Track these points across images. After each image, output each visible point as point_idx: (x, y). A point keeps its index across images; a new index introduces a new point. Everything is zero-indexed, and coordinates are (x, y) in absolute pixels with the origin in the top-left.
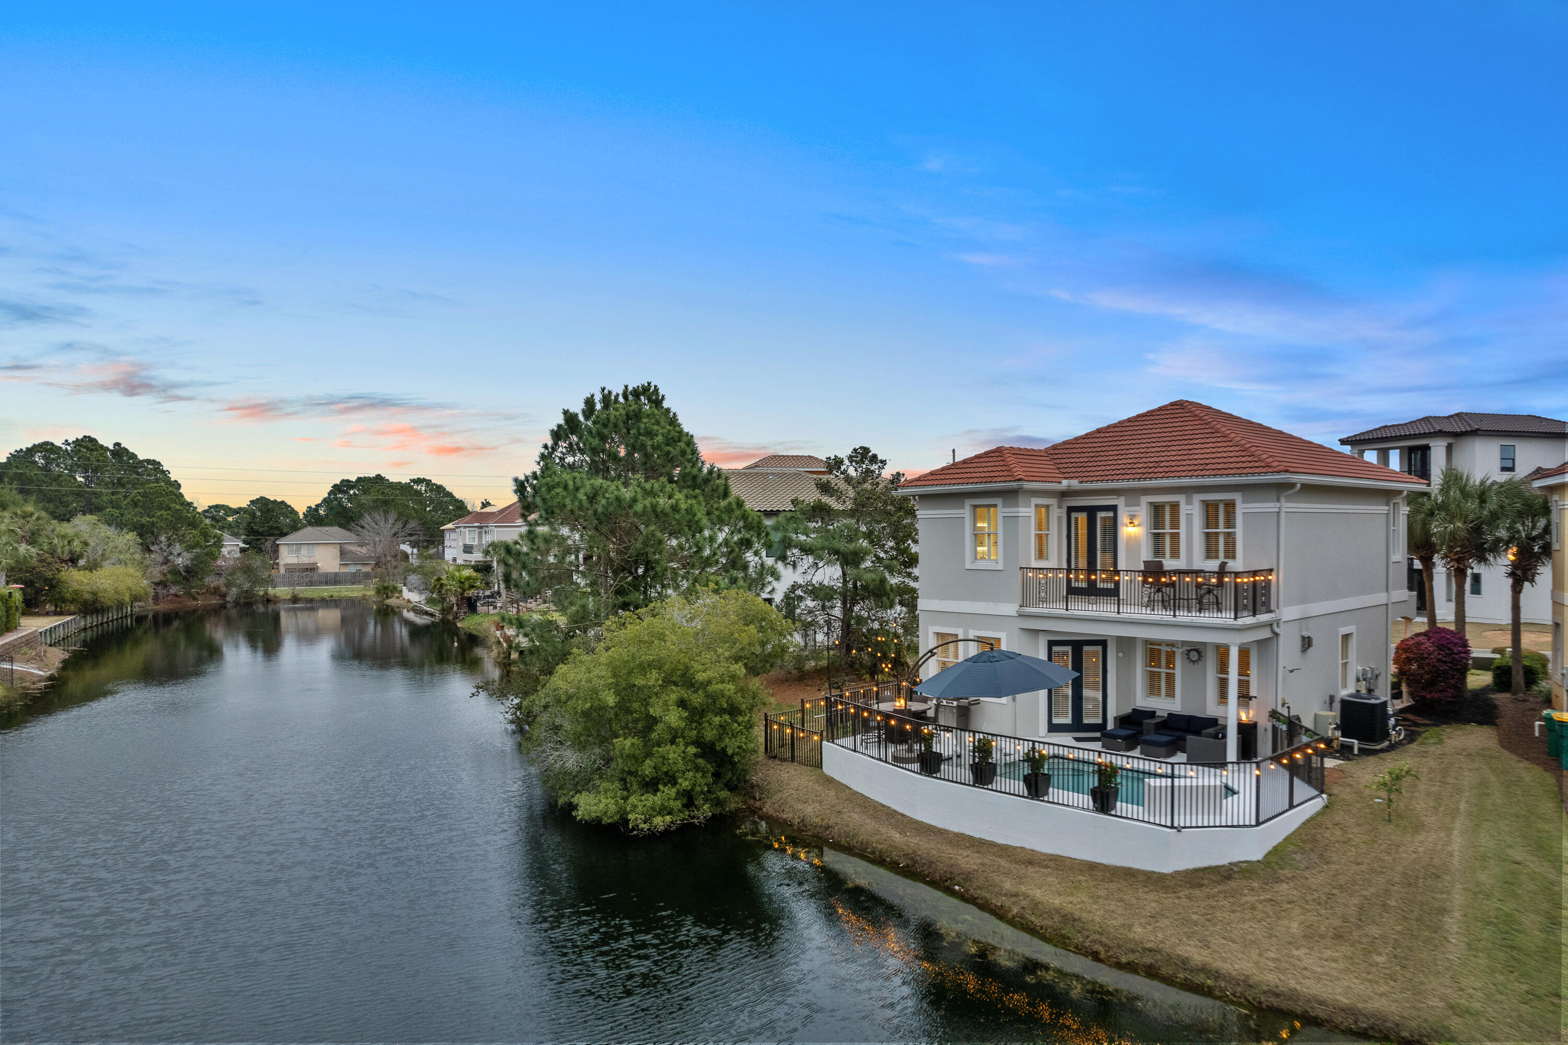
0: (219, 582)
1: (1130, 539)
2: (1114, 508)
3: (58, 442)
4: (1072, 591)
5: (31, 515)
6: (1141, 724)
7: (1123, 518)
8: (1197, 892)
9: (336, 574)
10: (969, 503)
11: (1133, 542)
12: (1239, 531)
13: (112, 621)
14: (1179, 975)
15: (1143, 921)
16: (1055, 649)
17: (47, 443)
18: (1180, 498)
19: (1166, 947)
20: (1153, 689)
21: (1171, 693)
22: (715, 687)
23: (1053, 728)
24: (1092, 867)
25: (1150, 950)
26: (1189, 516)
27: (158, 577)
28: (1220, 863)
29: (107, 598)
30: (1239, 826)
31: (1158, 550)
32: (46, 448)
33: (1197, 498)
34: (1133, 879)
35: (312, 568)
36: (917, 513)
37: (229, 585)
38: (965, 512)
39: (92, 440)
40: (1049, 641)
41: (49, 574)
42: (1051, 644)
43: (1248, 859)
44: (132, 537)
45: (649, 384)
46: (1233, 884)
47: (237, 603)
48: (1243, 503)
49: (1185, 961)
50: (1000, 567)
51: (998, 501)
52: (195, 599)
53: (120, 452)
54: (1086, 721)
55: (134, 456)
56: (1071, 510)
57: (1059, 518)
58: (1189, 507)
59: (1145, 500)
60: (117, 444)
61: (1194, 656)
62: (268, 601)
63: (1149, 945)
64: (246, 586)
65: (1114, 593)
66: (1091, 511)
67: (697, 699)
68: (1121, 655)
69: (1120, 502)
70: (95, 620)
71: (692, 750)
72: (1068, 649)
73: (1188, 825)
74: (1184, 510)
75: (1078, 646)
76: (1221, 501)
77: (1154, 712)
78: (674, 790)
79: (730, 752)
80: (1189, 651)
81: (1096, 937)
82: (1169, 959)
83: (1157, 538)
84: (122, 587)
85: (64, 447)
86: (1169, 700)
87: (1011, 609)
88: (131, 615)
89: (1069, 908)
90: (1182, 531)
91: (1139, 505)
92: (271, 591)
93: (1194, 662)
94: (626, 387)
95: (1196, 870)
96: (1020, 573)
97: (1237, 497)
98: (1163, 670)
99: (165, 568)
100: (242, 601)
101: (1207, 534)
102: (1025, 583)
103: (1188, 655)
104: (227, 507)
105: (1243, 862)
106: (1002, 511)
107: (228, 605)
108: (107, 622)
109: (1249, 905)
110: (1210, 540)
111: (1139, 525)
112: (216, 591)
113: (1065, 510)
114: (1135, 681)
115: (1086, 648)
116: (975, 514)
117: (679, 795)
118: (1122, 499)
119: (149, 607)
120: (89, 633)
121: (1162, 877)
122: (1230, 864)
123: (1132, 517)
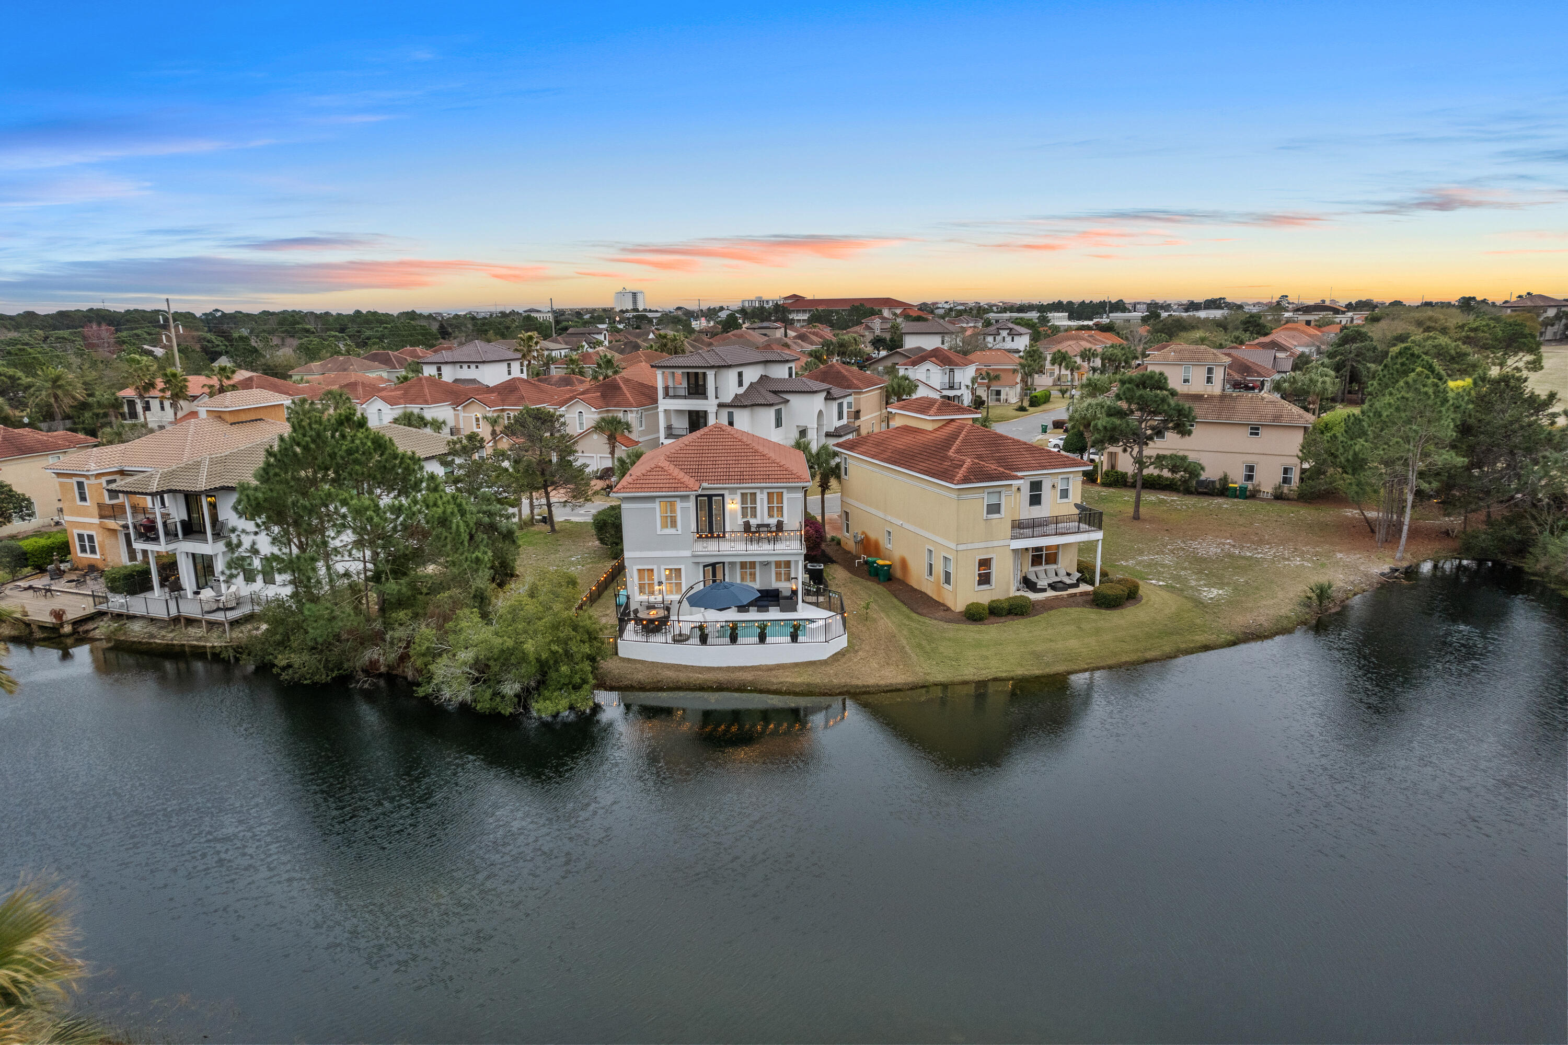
1: (731, 511)
2: (723, 495)
7: (728, 500)
10: (658, 500)
11: (733, 513)
12: (785, 506)
18: (757, 492)
24: (796, 665)
26: (762, 499)
31: (746, 515)
33: (765, 492)
38: (656, 505)
48: (787, 494)
50: (679, 533)
51: (677, 499)
58: (762, 495)
59: (739, 492)
65: (723, 536)
66: (710, 497)
73: (829, 639)
74: (759, 496)
76: (776, 492)
83: (745, 509)
87: (687, 553)
90: (757, 506)
91: (736, 494)
96: (692, 535)
97: (785, 491)
98: (749, 570)
101: (769, 507)
106: (679, 504)
111: (736, 505)
116: (660, 506)
118: (727, 491)
123: (733, 500)
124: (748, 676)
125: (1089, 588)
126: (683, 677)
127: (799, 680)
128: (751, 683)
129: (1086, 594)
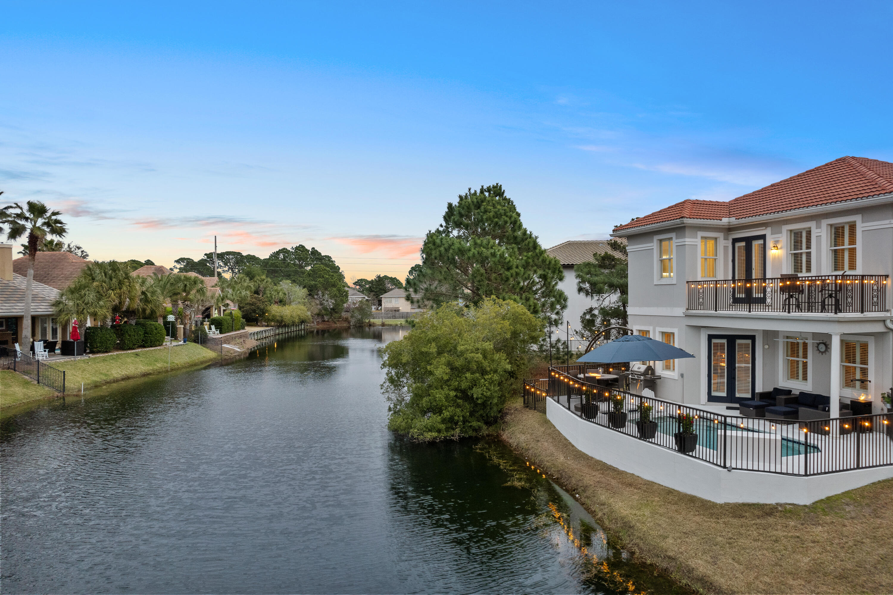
0: (348, 315)
1: (774, 259)
2: (763, 237)
3: (289, 248)
4: (736, 301)
5: (263, 280)
6: (775, 399)
7: (770, 243)
8: (735, 521)
9: (407, 313)
10: (656, 238)
11: (777, 261)
12: (859, 246)
13: (293, 331)
14: (683, 581)
15: (678, 535)
16: (714, 341)
17: (284, 249)
18: (812, 225)
19: (682, 558)
20: (793, 374)
21: (805, 378)
22: (469, 355)
23: (711, 399)
24: (670, 492)
25: (669, 557)
26: (819, 238)
27: (316, 311)
28: (768, 502)
29: (287, 320)
30: (787, 474)
31: (797, 267)
32: (284, 251)
33: (825, 223)
34: (692, 505)
35: (396, 310)
36: (627, 248)
37: (352, 317)
38: (654, 245)
39: (303, 247)
40: (709, 335)
41: (262, 307)
42: (710, 337)
43: (795, 503)
44: (305, 291)
45: (497, 184)
46: (771, 520)
47: (355, 326)
48: (863, 222)
49: (690, 571)
50: (674, 282)
51: (673, 235)
52: (335, 323)
53: (315, 252)
54: (737, 395)
55: (320, 254)
56: (735, 241)
57: (726, 248)
58: (819, 230)
59: (786, 228)
60: (313, 248)
61: (822, 348)
62: (370, 325)
63: (671, 554)
64: (360, 317)
65: (762, 301)
66: (749, 241)
67: (459, 363)
68: (766, 347)
69: (767, 232)
70: (284, 330)
71: (453, 394)
72: (724, 341)
73: (739, 466)
74: (815, 233)
75: (732, 339)
76: (846, 223)
77: (790, 391)
78: (440, 417)
79: (475, 396)
80: (818, 344)
81: (638, 541)
82: (679, 568)
83: (797, 258)
84: (295, 314)
85: (291, 250)
86: (804, 383)
87: (680, 311)
88: (304, 329)
89: (630, 518)
90: (813, 250)
91: (781, 233)
92: (372, 320)
93: (822, 353)
94: (482, 187)
95: (744, 505)
96: (687, 285)
97: (857, 219)
98: (801, 359)
99: (319, 307)
100: (358, 325)
101: (835, 251)
102: (691, 293)
103: (818, 347)
104: (366, 280)
105: (790, 504)
106: (675, 242)
107: (352, 327)
108: (291, 332)
109: (774, 538)
110: (837, 255)
111: (781, 248)
112: (346, 320)
113: (730, 241)
114: (778, 367)
115: (738, 341)
116: (661, 246)
117: (443, 421)
118: (769, 229)
119: (314, 326)
120: (281, 336)
121: (714, 505)
122: (777, 504)
123: (777, 242)
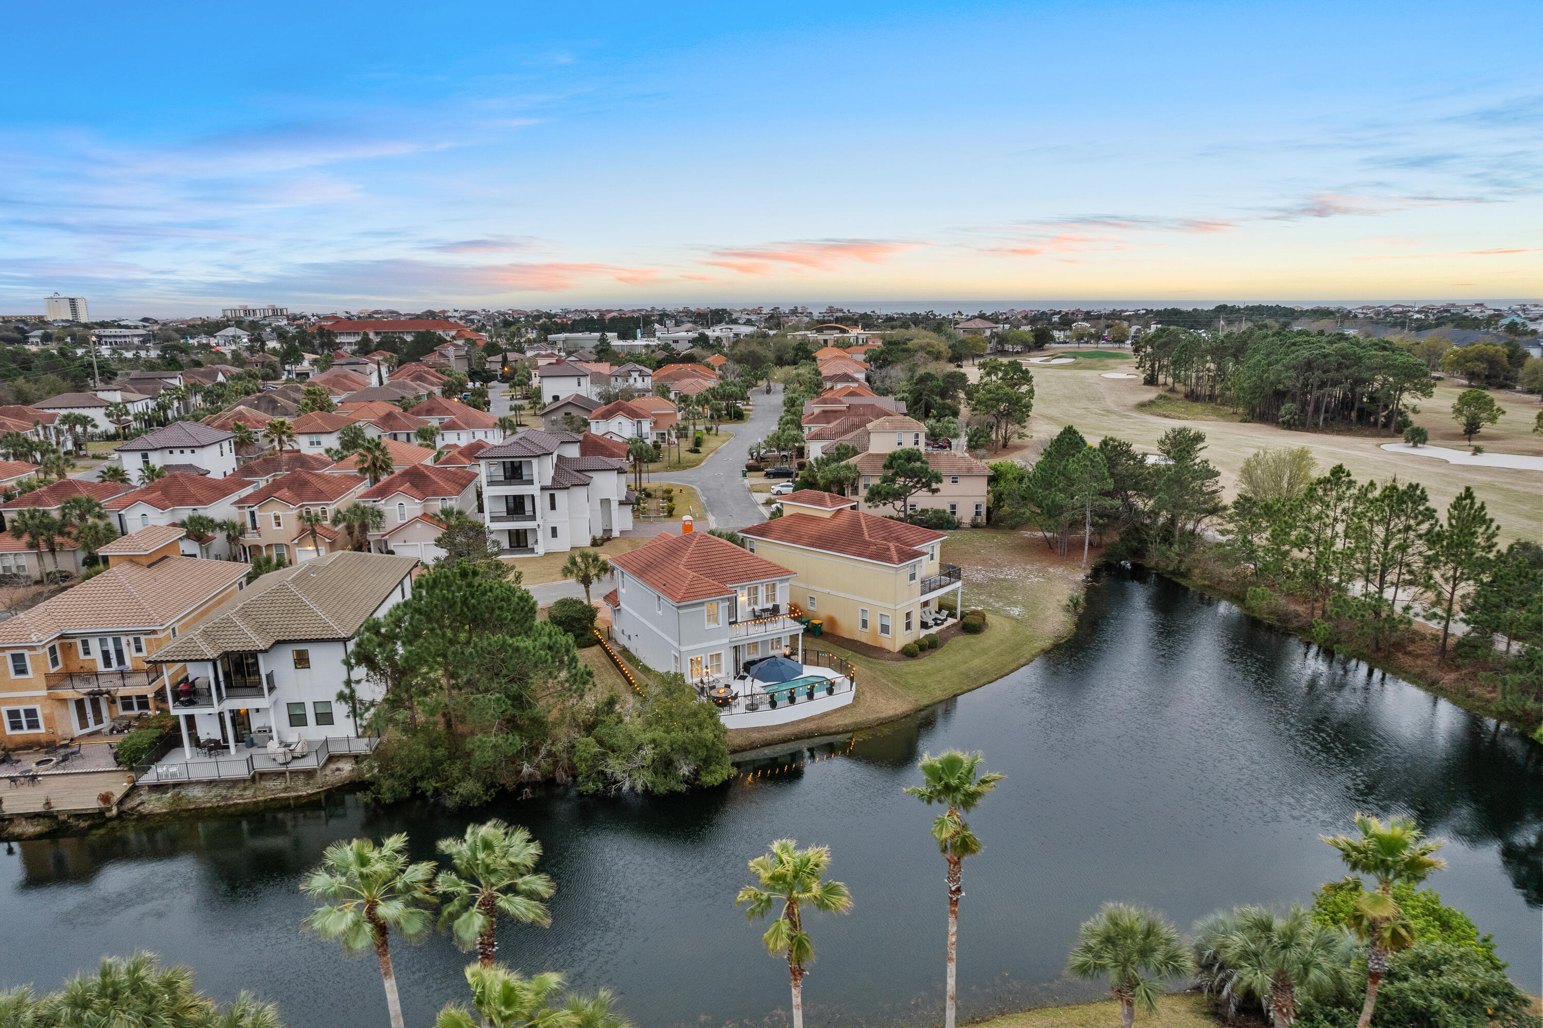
7: (739, 595)
11: (743, 603)
12: (777, 593)
18: (759, 585)
26: (762, 591)
48: (779, 584)
50: (720, 626)
58: (762, 588)
59: (747, 587)
74: (759, 589)
87: (726, 640)
90: (759, 596)
91: (745, 589)
97: (777, 582)
101: (767, 595)
111: (745, 597)
116: (708, 607)
123: (742, 594)
124: (811, 726)
125: (955, 621)
126: (768, 735)
127: (847, 722)
128: (818, 730)
129: (954, 625)
